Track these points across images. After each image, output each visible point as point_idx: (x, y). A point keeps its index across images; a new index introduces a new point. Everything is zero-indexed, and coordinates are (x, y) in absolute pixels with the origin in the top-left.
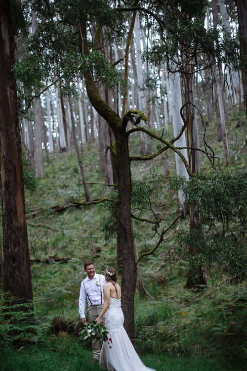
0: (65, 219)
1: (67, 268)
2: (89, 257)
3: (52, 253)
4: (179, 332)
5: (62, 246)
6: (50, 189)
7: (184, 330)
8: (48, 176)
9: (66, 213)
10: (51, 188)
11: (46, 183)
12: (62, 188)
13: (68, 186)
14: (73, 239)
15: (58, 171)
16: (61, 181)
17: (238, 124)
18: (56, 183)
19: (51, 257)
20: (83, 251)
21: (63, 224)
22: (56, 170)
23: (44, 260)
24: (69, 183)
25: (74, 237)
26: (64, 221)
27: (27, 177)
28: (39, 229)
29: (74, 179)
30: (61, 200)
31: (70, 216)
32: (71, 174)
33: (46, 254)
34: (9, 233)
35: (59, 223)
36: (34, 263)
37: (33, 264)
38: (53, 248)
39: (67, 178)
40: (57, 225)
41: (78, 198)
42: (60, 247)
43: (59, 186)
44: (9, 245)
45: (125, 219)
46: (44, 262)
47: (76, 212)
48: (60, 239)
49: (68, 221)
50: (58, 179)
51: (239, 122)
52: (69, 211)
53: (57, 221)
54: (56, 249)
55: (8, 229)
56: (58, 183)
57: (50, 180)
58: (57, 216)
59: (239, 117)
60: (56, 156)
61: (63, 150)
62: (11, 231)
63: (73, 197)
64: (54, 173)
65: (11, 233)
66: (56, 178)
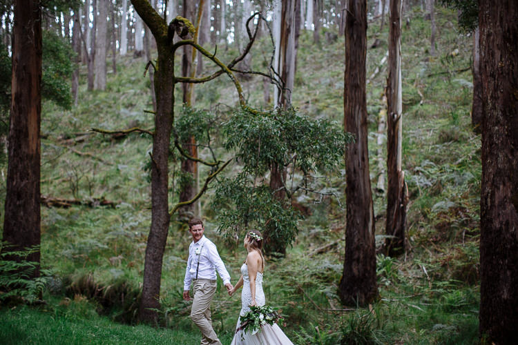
0: (123, 150)
1: (113, 215)
2: (146, 204)
3: (98, 194)
4: (228, 308)
5: (114, 185)
6: (110, 107)
7: (236, 307)
8: (110, 89)
9: (126, 141)
10: (112, 105)
11: (106, 98)
12: (127, 107)
13: (135, 105)
14: (130, 178)
15: (126, 83)
16: (126, 97)
17: (375, 44)
18: (119, 99)
19: (95, 200)
20: (139, 194)
21: (120, 156)
22: (124, 81)
23: (87, 203)
24: (137, 102)
25: (131, 175)
26: (122, 152)
27: (58, 89)
28: (87, 159)
29: (144, 96)
30: (121, 124)
31: (131, 147)
32: (141, 89)
33: (91, 195)
34: (15, 161)
35: (115, 155)
36: (73, 205)
37: (71, 206)
38: (102, 188)
39: (135, 94)
40: (111, 157)
41: (145, 123)
42: (111, 187)
43: (123, 104)
44: (15, 176)
45: (160, 157)
46: (86, 205)
47: (140, 141)
48: (113, 176)
49: (128, 152)
50: (124, 94)
51: (377, 40)
52: (131, 140)
53: (113, 152)
54: (105, 189)
55: (14, 156)
56: (123, 99)
57: (113, 95)
58: (114, 144)
59: (379, 34)
60: (127, 62)
61: (138, 54)
62: (18, 159)
63: (138, 121)
64: (120, 85)
65: (18, 162)
66: (121, 93)
